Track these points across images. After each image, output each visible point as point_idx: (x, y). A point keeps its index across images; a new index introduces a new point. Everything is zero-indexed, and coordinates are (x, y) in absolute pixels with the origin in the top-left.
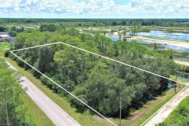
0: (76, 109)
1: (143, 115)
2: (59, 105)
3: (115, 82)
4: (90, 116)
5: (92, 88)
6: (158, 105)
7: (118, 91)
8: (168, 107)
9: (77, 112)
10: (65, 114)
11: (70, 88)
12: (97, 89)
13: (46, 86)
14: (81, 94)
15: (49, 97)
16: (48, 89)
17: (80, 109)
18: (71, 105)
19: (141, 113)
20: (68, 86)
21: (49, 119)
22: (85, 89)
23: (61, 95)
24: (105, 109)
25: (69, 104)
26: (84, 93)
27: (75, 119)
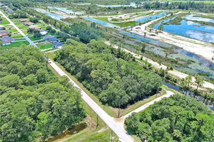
0: (102, 103)
1: (132, 108)
2: (94, 100)
3: (120, 92)
4: (108, 107)
5: (109, 94)
6: (142, 104)
7: (121, 96)
8: (147, 105)
9: (102, 104)
10: (97, 105)
11: (99, 92)
12: (111, 95)
13: (86, 88)
14: (104, 96)
15: (89, 96)
16: (87, 90)
17: (104, 103)
18: (100, 101)
19: (132, 107)
20: (98, 91)
21: (90, 107)
22: (106, 94)
23: (94, 95)
24: (115, 104)
25: (99, 100)
26: (106, 96)
27: (101, 108)
